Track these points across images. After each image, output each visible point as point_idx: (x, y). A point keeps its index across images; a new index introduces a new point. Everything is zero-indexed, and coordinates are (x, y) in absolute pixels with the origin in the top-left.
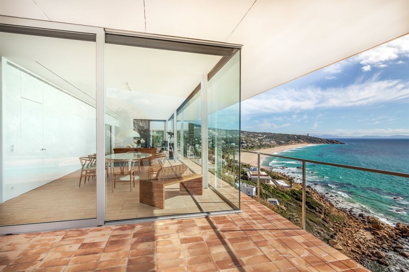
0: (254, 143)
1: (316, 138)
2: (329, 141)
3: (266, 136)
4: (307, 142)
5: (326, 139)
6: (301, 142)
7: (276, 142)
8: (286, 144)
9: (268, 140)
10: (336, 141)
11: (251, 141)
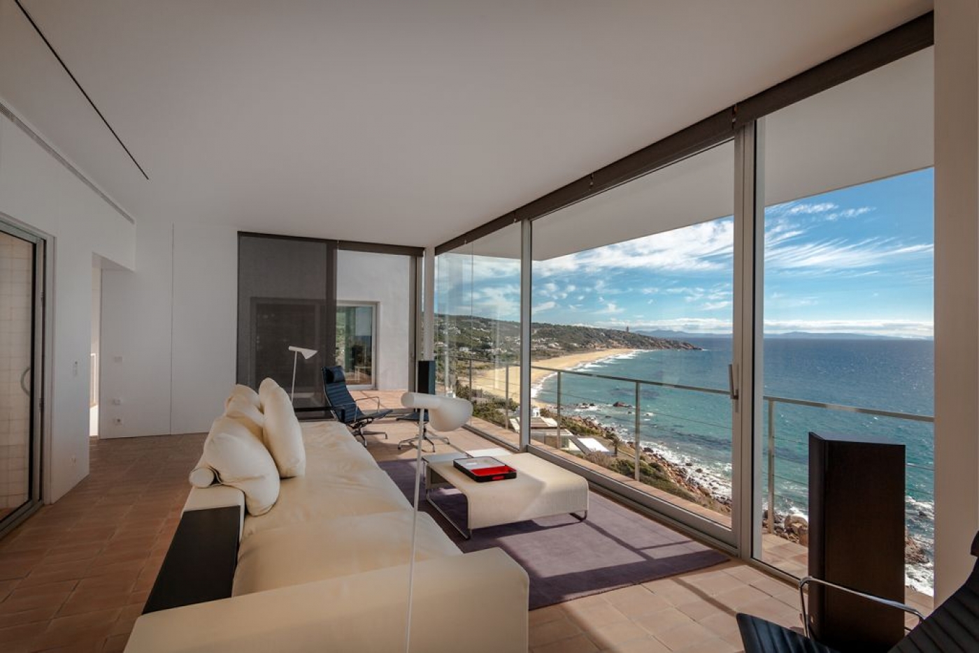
0: (511, 347)
1: (645, 337)
2: (670, 344)
3: (538, 332)
4: (627, 344)
5: (665, 339)
6: (614, 345)
7: (560, 346)
8: (583, 350)
9: (542, 339)
10: (685, 344)
11: (505, 342)
